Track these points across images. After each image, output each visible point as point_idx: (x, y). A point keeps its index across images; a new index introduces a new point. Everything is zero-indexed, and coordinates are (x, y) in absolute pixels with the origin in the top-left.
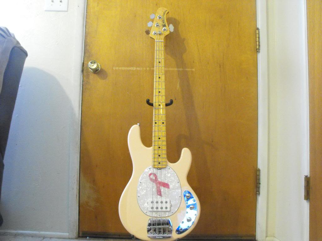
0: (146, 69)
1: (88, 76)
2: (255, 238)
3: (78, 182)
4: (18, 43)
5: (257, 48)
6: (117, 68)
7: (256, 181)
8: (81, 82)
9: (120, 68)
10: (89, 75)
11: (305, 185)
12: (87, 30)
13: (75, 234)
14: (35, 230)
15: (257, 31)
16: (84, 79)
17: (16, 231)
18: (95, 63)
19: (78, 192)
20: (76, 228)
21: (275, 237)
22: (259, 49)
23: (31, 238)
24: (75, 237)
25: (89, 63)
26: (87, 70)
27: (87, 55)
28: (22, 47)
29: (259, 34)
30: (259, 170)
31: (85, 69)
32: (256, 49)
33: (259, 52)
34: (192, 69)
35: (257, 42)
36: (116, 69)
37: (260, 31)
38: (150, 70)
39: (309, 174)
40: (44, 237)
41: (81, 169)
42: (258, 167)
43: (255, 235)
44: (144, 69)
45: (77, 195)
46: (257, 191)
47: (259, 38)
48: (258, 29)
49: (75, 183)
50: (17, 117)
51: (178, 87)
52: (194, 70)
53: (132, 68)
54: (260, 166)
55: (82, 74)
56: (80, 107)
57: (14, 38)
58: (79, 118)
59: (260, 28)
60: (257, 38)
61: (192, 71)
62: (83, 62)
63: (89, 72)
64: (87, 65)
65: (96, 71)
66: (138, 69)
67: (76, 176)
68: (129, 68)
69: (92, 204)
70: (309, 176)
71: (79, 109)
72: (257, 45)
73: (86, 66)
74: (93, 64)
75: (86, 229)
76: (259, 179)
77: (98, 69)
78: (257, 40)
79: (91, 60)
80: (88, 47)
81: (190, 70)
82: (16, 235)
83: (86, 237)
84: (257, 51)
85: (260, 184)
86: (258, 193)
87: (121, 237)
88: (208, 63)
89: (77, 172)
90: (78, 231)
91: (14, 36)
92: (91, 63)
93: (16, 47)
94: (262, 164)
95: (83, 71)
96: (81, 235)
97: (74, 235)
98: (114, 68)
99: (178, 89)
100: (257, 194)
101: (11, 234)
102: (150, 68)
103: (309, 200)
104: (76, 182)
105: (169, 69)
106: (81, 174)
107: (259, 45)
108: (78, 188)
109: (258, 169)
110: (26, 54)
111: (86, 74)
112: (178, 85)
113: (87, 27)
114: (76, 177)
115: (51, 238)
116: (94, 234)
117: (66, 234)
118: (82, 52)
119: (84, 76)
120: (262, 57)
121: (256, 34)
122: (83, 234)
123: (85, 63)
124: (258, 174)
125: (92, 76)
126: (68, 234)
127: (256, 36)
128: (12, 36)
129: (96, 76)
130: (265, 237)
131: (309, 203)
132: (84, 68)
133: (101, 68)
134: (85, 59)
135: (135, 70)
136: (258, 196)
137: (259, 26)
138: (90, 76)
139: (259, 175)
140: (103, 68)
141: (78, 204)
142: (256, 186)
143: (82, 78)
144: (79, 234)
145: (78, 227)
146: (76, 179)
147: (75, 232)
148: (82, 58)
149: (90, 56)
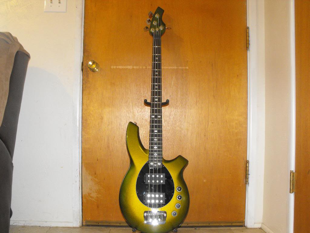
0: (143, 68)
1: (87, 75)
3: (81, 175)
5: (248, 47)
6: (115, 67)
7: (246, 172)
8: (81, 81)
9: (118, 67)
10: (88, 73)
12: (85, 30)
15: (247, 30)
16: (84, 78)
19: (81, 184)
24: (79, 226)
27: (86, 54)
29: (249, 33)
30: (248, 162)
31: (85, 68)
32: (246, 48)
33: (249, 50)
35: (248, 41)
37: (250, 30)
39: (295, 169)
41: (83, 164)
42: (247, 160)
43: (245, 222)
44: (141, 67)
45: (80, 187)
46: (246, 182)
47: (249, 37)
48: (248, 28)
49: (77, 176)
51: (173, 84)
52: (187, 68)
53: (129, 67)
55: (82, 72)
56: (80, 105)
58: (80, 115)
59: (250, 27)
60: (247, 37)
62: (82, 61)
63: (88, 71)
64: (87, 64)
66: (135, 67)
67: (79, 169)
68: (126, 67)
69: (94, 195)
70: (294, 171)
72: (247, 44)
75: (89, 218)
76: (248, 171)
78: (247, 39)
79: (90, 60)
80: (87, 47)
81: (184, 68)
85: (249, 174)
87: (121, 225)
88: (201, 61)
89: (80, 166)
90: (81, 220)
93: (20, 51)
95: (82, 69)
96: (84, 224)
97: (78, 224)
98: (112, 67)
100: (246, 184)
102: (146, 67)
104: (79, 175)
106: (83, 168)
107: (249, 44)
108: (81, 181)
110: (29, 57)
111: (85, 72)
113: (85, 27)
114: (79, 171)
116: (97, 223)
118: (81, 51)
119: (84, 75)
121: (247, 33)
122: (86, 222)
123: (85, 62)
124: (247, 166)
125: (92, 75)
127: (247, 35)
128: (15, 40)
130: (254, 224)
132: (83, 67)
134: (85, 59)
135: (132, 69)
136: (247, 186)
137: (249, 25)
138: (89, 75)
140: (101, 67)
141: (81, 196)
142: (246, 176)
143: (82, 77)
144: (82, 223)
145: (81, 217)
146: (79, 173)
147: (79, 221)
148: (81, 58)
149: (88, 56)
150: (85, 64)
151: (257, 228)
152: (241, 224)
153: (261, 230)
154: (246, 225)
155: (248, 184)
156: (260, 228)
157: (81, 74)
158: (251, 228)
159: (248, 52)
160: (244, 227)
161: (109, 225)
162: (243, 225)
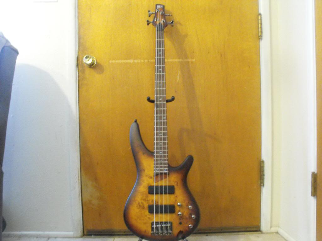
0: (144, 61)
1: (83, 71)
2: (260, 229)
5: (260, 35)
6: (114, 61)
7: (261, 173)
8: (76, 77)
9: (117, 61)
10: (84, 69)
11: (312, 182)
12: (80, 22)
13: (79, 232)
14: (39, 231)
15: (259, 16)
16: (79, 74)
18: (90, 57)
19: (80, 191)
21: (279, 227)
22: (261, 36)
23: (35, 239)
26: (82, 64)
27: (81, 48)
29: (261, 19)
30: (263, 162)
31: (80, 63)
32: (258, 36)
33: (262, 39)
34: (192, 60)
35: (260, 29)
36: (112, 63)
37: (262, 16)
38: (148, 62)
39: (316, 170)
40: (49, 238)
41: (82, 168)
42: (262, 159)
43: (260, 226)
44: (142, 61)
45: (79, 194)
47: (261, 24)
48: (260, 14)
49: (76, 182)
50: (13, 117)
51: (178, 78)
52: (194, 60)
53: (129, 61)
54: (264, 157)
55: (77, 69)
56: (77, 104)
57: (3, 37)
58: (77, 115)
59: (262, 13)
60: (260, 25)
61: (192, 62)
62: (77, 56)
63: (84, 67)
64: (82, 60)
65: (91, 66)
66: (136, 61)
67: (77, 175)
68: (126, 61)
70: (316, 172)
72: (259, 32)
73: (80, 60)
74: (88, 59)
75: (90, 227)
76: (263, 171)
77: (94, 64)
78: (259, 27)
79: (85, 54)
80: (82, 40)
81: (190, 60)
82: (20, 237)
83: (91, 235)
84: (260, 38)
85: (264, 175)
86: (262, 184)
87: (125, 233)
88: (209, 52)
89: (78, 171)
90: (82, 229)
92: (86, 57)
93: (7, 46)
94: (265, 156)
95: (78, 65)
96: (85, 233)
97: (79, 234)
99: (177, 81)
100: (261, 186)
101: (15, 236)
102: (148, 60)
103: (316, 196)
105: (169, 60)
106: (82, 173)
107: (262, 32)
108: (80, 187)
111: (81, 68)
112: (178, 77)
113: (80, 18)
115: (56, 238)
116: (99, 232)
117: (71, 233)
118: (76, 45)
119: (79, 71)
120: (264, 45)
121: (258, 20)
122: (87, 232)
123: (80, 57)
124: (262, 165)
125: (88, 71)
126: (72, 233)
127: (258, 22)
129: (91, 70)
130: (270, 228)
131: (316, 200)
133: (97, 61)
134: (80, 53)
135: (133, 63)
136: (262, 187)
137: (261, 11)
138: (86, 71)
139: (263, 167)
140: (99, 62)
141: (81, 203)
142: (261, 177)
143: (77, 73)
144: (83, 232)
145: (82, 226)
146: (77, 178)
147: (80, 230)
148: (76, 52)
149: (84, 50)
151: (274, 233)
152: (256, 229)
154: (261, 230)
155: (263, 185)
156: (277, 233)
157: (76, 70)
158: (267, 233)
159: (260, 41)
160: (260, 232)
161: (112, 234)
162: (258, 229)
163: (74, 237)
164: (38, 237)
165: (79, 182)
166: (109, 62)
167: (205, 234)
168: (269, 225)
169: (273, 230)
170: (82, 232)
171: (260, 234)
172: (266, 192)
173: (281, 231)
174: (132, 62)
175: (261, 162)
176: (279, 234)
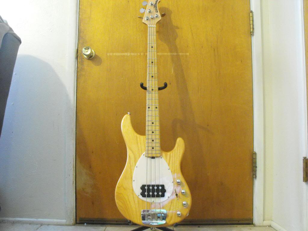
0: (141, 54)
1: (82, 63)
3: (74, 169)
4: (11, 29)
5: (251, 31)
6: (111, 54)
7: (253, 164)
8: (75, 69)
9: (114, 54)
10: (83, 61)
12: (80, 17)
13: (72, 220)
14: (32, 218)
15: (251, 14)
16: (79, 65)
17: (14, 219)
18: (88, 49)
19: (74, 179)
20: (74, 215)
21: (272, 220)
22: (253, 32)
23: (28, 225)
24: (72, 223)
25: (84, 49)
26: (82, 56)
27: (81, 41)
28: (15, 34)
29: (253, 17)
30: (255, 154)
31: (80, 55)
32: (250, 32)
33: (253, 35)
34: (186, 54)
35: (251, 25)
36: (110, 55)
37: (254, 14)
38: (144, 55)
40: (42, 224)
41: (77, 156)
42: (254, 151)
43: (253, 219)
44: (139, 54)
45: (73, 182)
46: (253, 175)
47: (253, 21)
48: (252, 12)
49: (71, 169)
50: (13, 105)
51: (173, 71)
52: (188, 54)
53: (126, 54)
54: (256, 149)
55: (76, 60)
56: (75, 94)
57: (7, 24)
58: (74, 104)
59: (253, 11)
60: (251, 21)
61: (186, 56)
62: (77, 48)
63: (83, 59)
64: (82, 51)
65: (90, 57)
66: (132, 54)
67: (72, 162)
68: (123, 54)
69: (89, 190)
70: (307, 157)
71: (74, 95)
72: (250, 28)
73: (80, 52)
74: (87, 51)
75: (83, 215)
76: (255, 163)
77: (93, 56)
78: (251, 23)
79: (84, 46)
80: (81, 34)
81: (184, 54)
82: (14, 223)
83: (84, 223)
84: (252, 34)
85: (256, 167)
86: (254, 176)
87: (118, 223)
88: (202, 47)
89: (73, 159)
90: (75, 217)
91: (7, 22)
92: (85, 49)
93: (9, 33)
94: (258, 148)
95: (77, 57)
96: (78, 222)
98: (108, 54)
99: (172, 73)
100: (253, 177)
101: (9, 222)
102: (144, 53)
103: (307, 182)
105: (164, 54)
106: (77, 161)
107: (253, 29)
108: (74, 175)
109: (254, 152)
110: (19, 41)
111: (80, 60)
112: (173, 69)
113: (80, 13)
114: (72, 164)
115: (48, 225)
116: (92, 221)
117: (64, 221)
118: (76, 38)
119: (78, 62)
120: (256, 40)
121: (250, 17)
122: (80, 220)
123: (79, 49)
124: (254, 157)
125: (87, 63)
127: (250, 19)
128: (5, 22)
129: (90, 63)
130: (262, 221)
132: (78, 55)
133: (95, 54)
134: (79, 46)
136: (254, 180)
137: (253, 8)
138: (85, 63)
139: (255, 159)
140: (97, 54)
141: (75, 191)
142: (253, 169)
143: (76, 64)
145: (75, 214)
146: (72, 166)
147: (72, 219)
148: (76, 45)
149: (83, 43)
150: (79, 52)
151: (266, 226)
152: (249, 222)
153: (271, 228)
154: (254, 223)
155: (256, 177)
156: (270, 226)
157: (75, 62)
158: (260, 226)
159: (252, 37)
160: (253, 225)
161: (104, 223)
162: (251, 223)
163: (66, 225)
164: (31, 223)
165: (73, 170)
166: (107, 54)
167: (197, 226)
168: (262, 218)
169: (266, 223)
170: (75, 220)
171: (252, 227)
172: (258, 184)
173: (274, 224)
174: (129, 54)
175: (254, 153)
176: (272, 227)
